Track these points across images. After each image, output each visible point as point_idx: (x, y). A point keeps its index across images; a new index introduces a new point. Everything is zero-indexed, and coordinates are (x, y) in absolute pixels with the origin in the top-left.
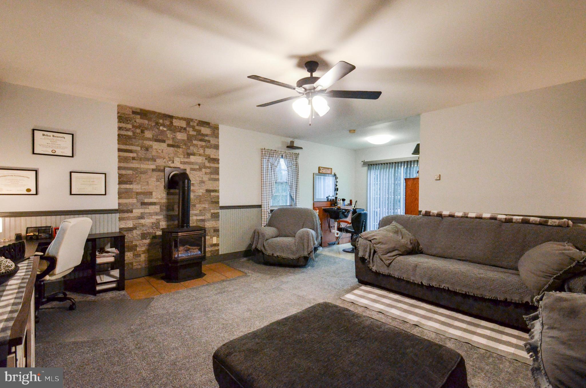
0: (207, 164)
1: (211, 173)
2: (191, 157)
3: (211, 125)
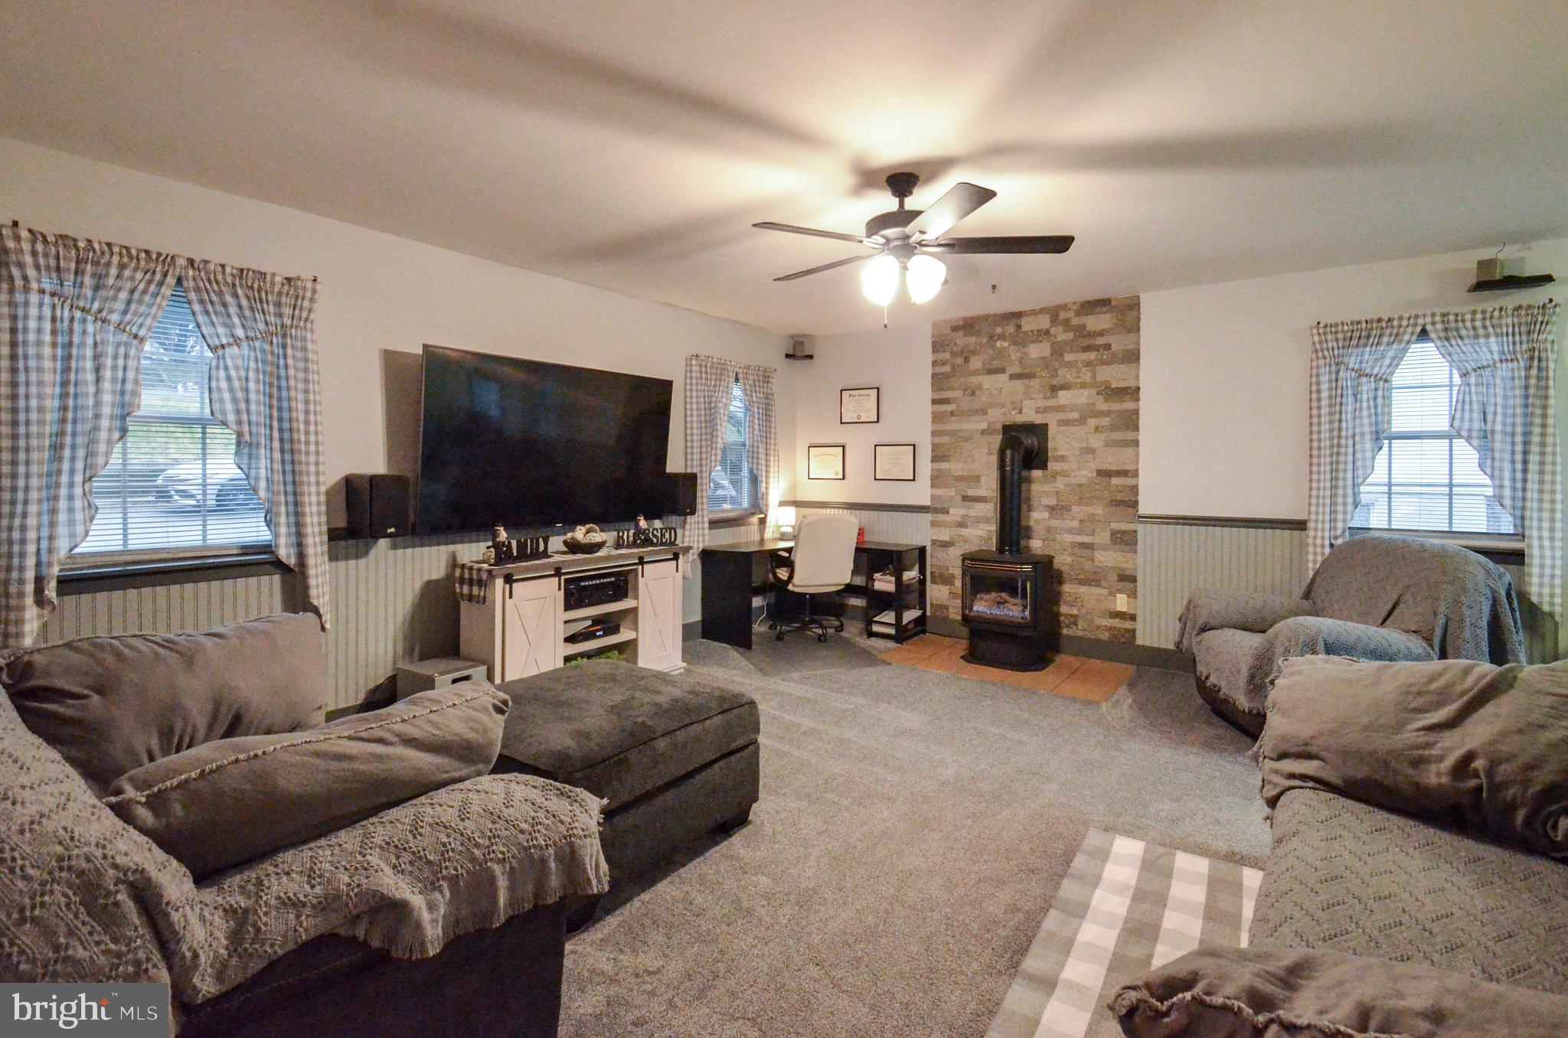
0: (1103, 406)
1: (1113, 428)
2: (1061, 393)
3: (1113, 303)
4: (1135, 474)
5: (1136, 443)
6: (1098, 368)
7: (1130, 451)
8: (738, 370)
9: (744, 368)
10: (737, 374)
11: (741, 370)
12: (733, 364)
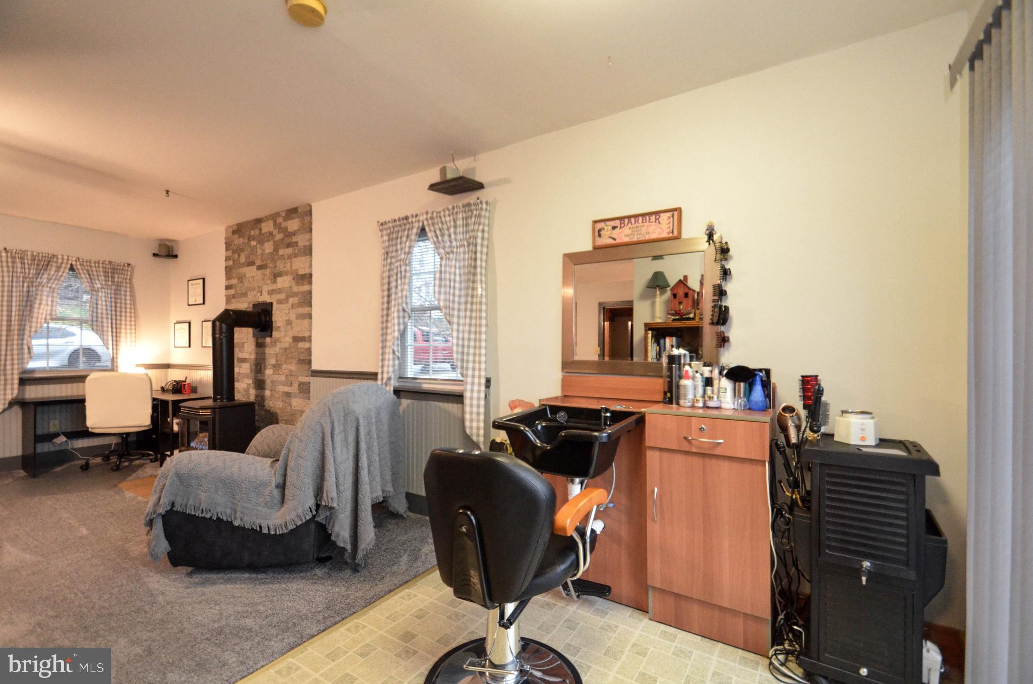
0: (295, 289)
1: (300, 305)
2: (279, 279)
3: (300, 210)
4: (309, 339)
5: (310, 316)
6: (294, 260)
7: (306, 321)
8: (74, 263)
9: (83, 262)
10: (72, 265)
11: (78, 263)
12: (66, 258)
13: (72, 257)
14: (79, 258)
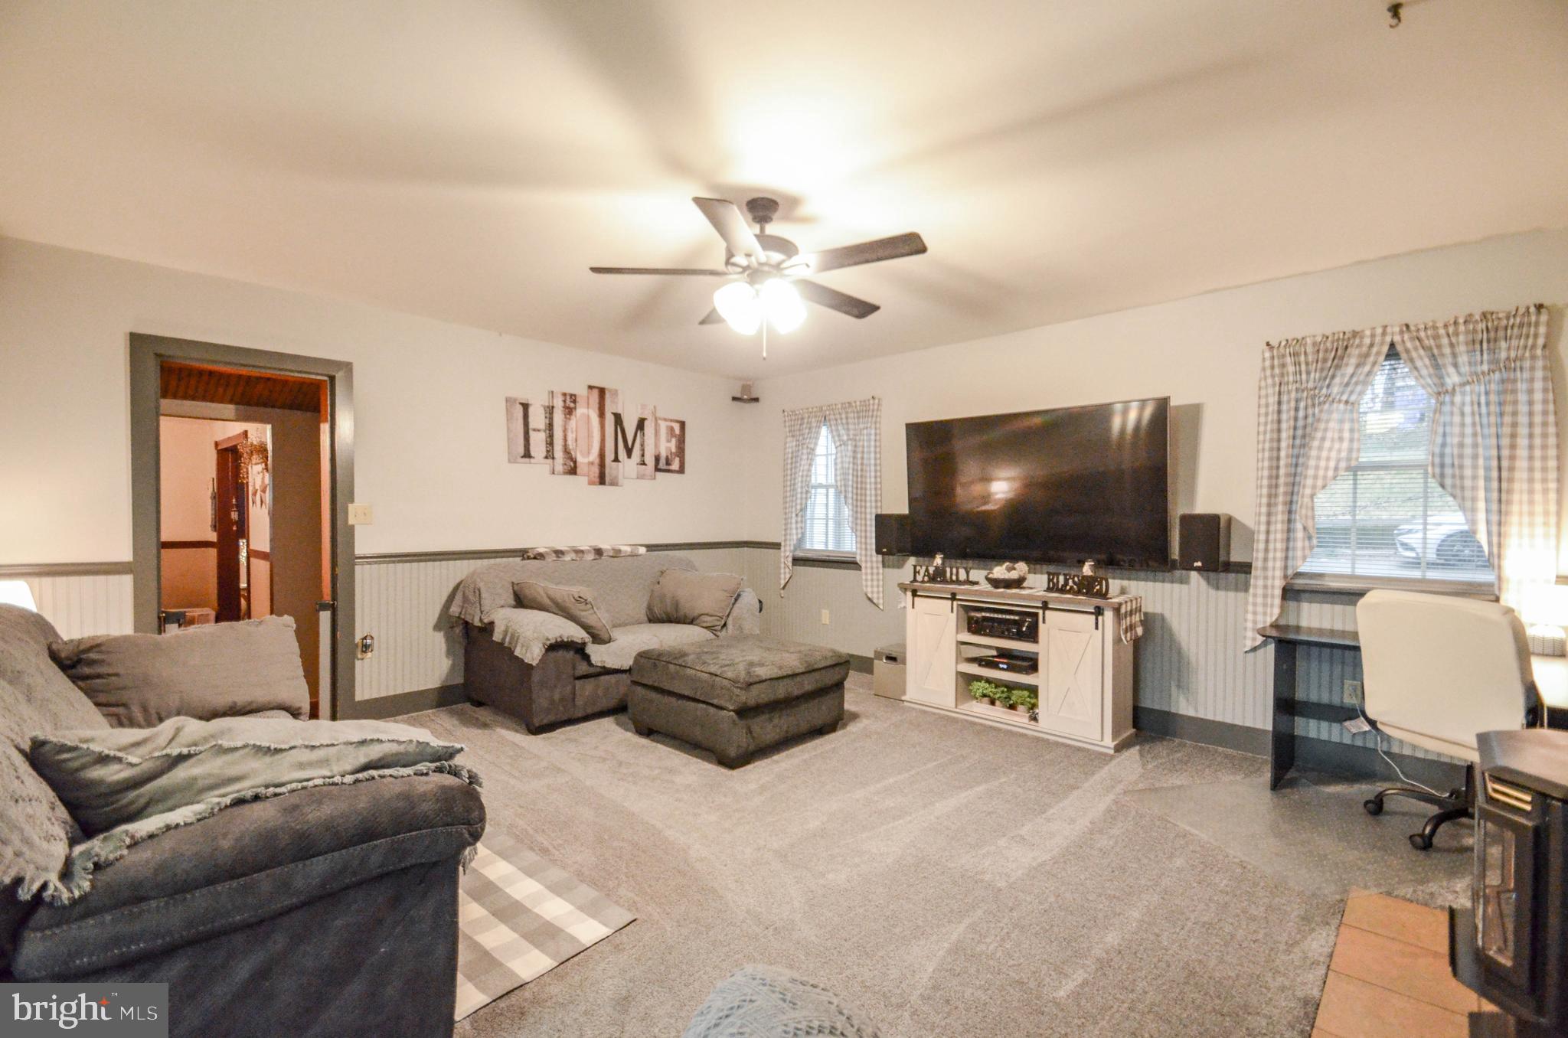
8: (1397, 339)
9: (1418, 330)
10: (1392, 345)
11: (1406, 337)
12: (1379, 331)
13: (1392, 326)
14: (1407, 326)
